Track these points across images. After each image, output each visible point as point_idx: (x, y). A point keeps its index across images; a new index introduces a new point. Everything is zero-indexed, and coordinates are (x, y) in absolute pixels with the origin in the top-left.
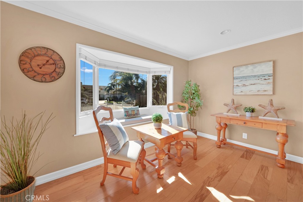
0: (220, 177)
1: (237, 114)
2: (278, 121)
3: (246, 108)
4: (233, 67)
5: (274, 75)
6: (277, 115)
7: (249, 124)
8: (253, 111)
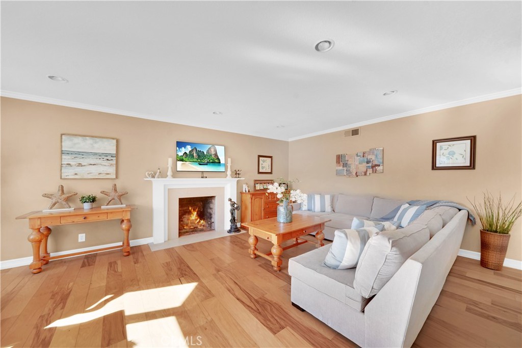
0: (62, 304)
1: (70, 208)
2: (121, 208)
3: (83, 197)
4: (62, 135)
5: (117, 155)
6: (121, 201)
7: (91, 219)
8: (93, 200)
